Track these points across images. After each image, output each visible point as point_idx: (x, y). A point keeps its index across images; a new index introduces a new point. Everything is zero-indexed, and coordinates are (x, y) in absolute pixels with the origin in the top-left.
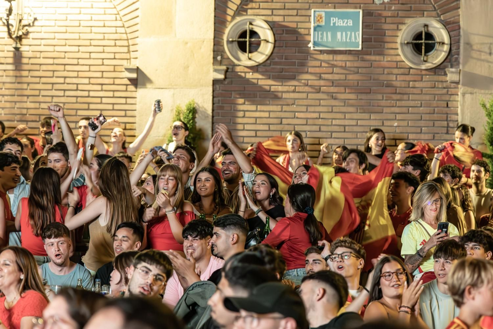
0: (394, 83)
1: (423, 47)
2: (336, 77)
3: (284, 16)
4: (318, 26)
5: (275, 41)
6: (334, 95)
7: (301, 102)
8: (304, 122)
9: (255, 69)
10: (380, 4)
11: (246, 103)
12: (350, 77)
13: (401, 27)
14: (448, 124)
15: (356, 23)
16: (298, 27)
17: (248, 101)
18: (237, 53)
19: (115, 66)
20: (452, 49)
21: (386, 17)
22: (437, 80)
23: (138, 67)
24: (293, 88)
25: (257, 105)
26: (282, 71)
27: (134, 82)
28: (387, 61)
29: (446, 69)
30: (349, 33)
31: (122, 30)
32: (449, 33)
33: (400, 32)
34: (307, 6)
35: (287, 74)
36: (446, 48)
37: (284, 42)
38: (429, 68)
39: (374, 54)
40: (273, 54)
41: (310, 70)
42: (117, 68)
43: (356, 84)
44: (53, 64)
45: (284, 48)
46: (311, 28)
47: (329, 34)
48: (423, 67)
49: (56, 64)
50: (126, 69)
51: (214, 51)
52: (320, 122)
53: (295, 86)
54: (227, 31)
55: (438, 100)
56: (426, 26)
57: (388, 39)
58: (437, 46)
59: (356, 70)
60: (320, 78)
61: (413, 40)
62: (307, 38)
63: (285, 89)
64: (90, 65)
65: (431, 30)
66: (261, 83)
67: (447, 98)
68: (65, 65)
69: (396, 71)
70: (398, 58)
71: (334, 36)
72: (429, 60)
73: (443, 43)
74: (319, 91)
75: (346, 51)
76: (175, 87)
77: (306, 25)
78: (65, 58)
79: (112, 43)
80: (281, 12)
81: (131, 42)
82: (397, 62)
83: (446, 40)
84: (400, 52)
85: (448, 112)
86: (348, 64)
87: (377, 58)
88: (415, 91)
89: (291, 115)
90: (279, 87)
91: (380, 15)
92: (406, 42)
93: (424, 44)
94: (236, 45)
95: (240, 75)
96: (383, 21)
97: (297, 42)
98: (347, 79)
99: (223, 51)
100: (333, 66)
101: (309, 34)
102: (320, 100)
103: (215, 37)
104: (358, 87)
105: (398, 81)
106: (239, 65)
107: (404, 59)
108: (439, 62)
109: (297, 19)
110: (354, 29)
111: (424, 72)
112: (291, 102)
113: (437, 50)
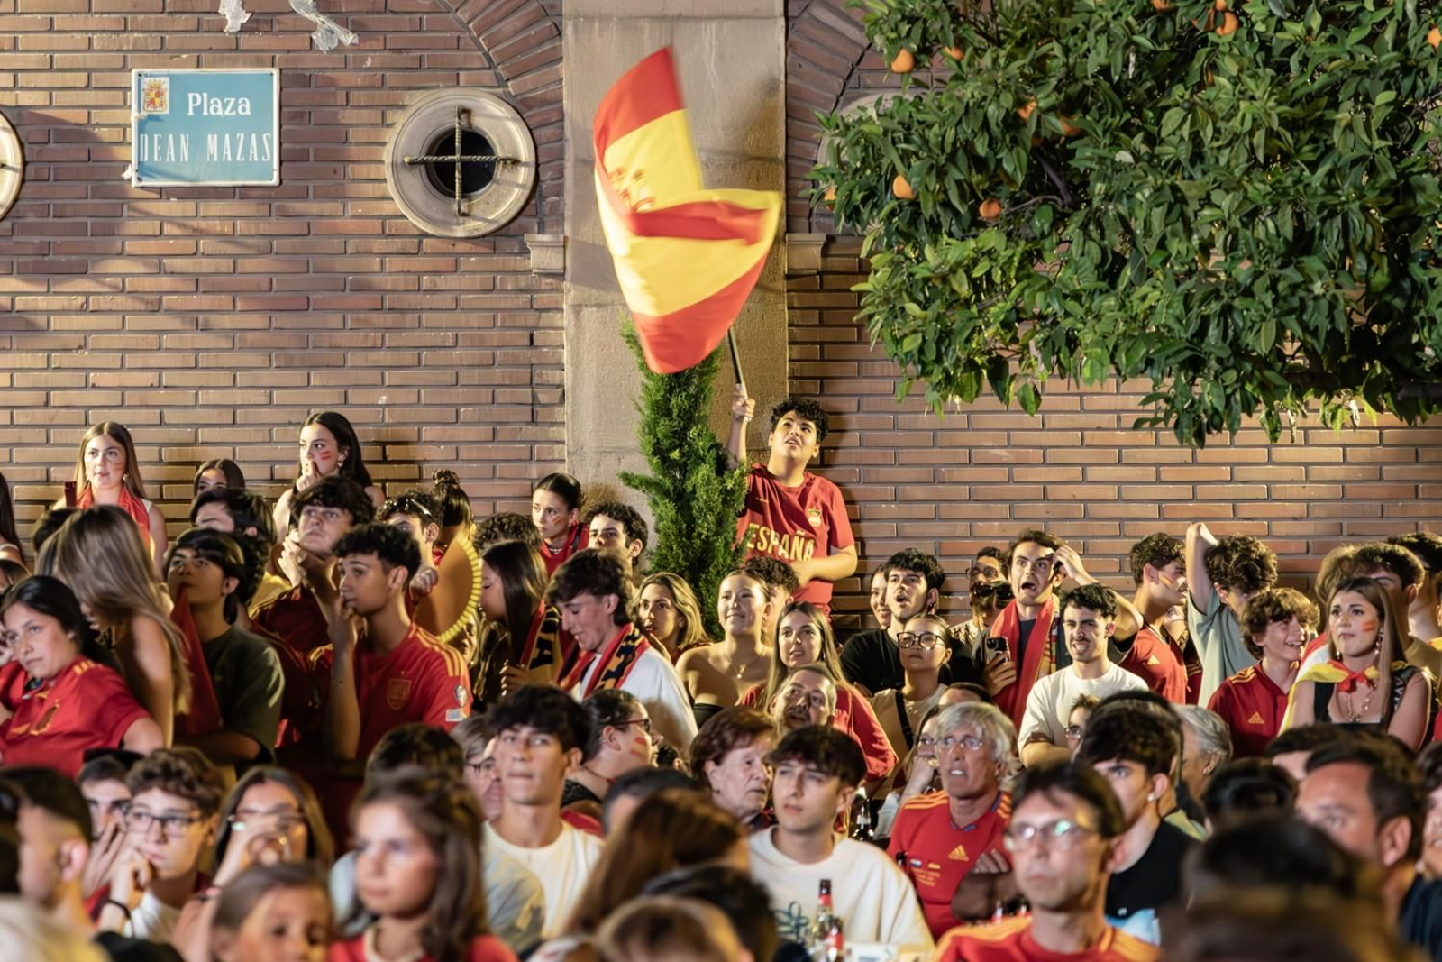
0: (377, 280)
1: (457, 174)
2: (206, 265)
3: (50, 90)
4: (151, 118)
5: (25, 163)
6: (201, 317)
7: (104, 341)
8: (114, 398)
10: (332, 51)
12: (248, 265)
13: (392, 116)
14: (534, 396)
15: (260, 107)
16: (93, 122)
20: (542, 178)
21: (348, 89)
22: (500, 268)
24: (81, 299)
26: (46, 249)
28: (354, 217)
29: (526, 237)
30: (241, 137)
32: (530, 130)
33: (390, 130)
34: (117, 60)
35: (63, 258)
36: (524, 175)
37: (52, 166)
38: (475, 234)
39: (318, 197)
40: (20, 203)
41: (131, 247)
43: (265, 286)
45: (51, 182)
46: (130, 126)
47: (184, 140)
48: (460, 232)
52: (161, 397)
53: (87, 294)
55: (503, 327)
56: (465, 112)
57: (355, 152)
58: (499, 172)
59: (263, 242)
60: (161, 270)
61: (429, 154)
62: (120, 153)
63: (58, 302)
65: (480, 123)
67: (531, 319)
69: (379, 245)
70: (386, 208)
71: (198, 146)
72: (476, 211)
73: (516, 162)
74: (157, 308)
75: (234, 188)
77: (117, 116)
80: (44, 79)
82: (384, 218)
83: (525, 151)
84: (390, 188)
85: (534, 361)
86: (241, 227)
87: (326, 207)
88: (435, 302)
89: (78, 378)
90: (40, 298)
91: (332, 84)
92: (407, 160)
93: (458, 165)
96: (341, 99)
97: (90, 164)
98: (239, 270)
100: (199, 234)
101: (124, 142)
102: (160, 332)
104: (272, 294)
105: (389, 274)
107: (403, 209)
108: (504, 215)
109: (90, 97)
110: (255, 124)
111: (461, 247)
112: (75, 340)
113: (497, 182)
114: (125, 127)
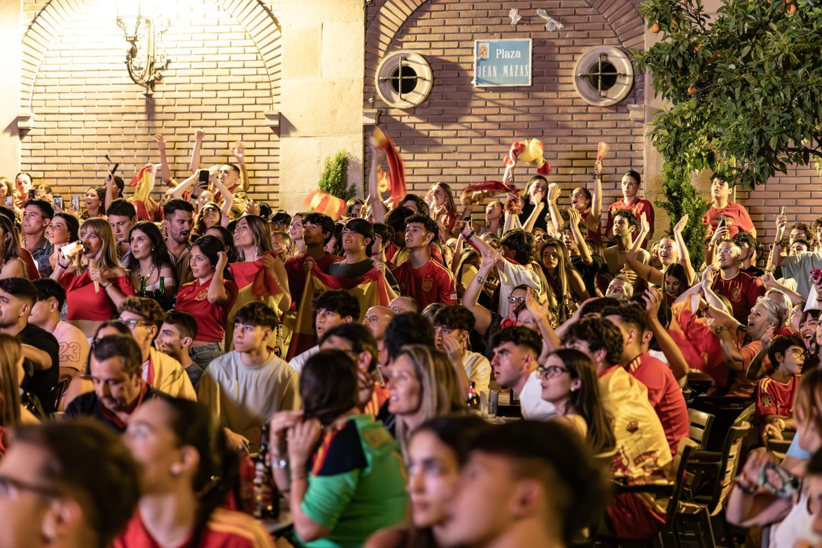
0: (570, 124)
1: (599, 80)
2: (503, 118)
3: (444, 49)
4: (482, 59)
5: (434, 78)
6: (501, 139)
7: (463, 149)
8: (468, 172)
9: (412, 111)
10: (553, 31)
11: (402, 151)
12: (519, 118)
13: (576, 57)
15: (524, 54)
16: (460, 61)
17: (404, 149)
18: (390, 94)
19: (256, 112)
20: (636, 81)
21: (560, 47)
22: (619, 119)
23: (280, 113)
24: (455, 132)
25: (414, 153)
26: (442, 113)
27: (277, 130)
28: (561, 98)
29: (629, 106)
30: (517, 66)
31: (263, 71)
32: (631, 62)
33: (575, 63)
34: (469, 37)
35: (448, 116)
36: (628, 81)
37: (444, 79)
38: (609, 105)
39: (547, 90)
41: (474, 111)
42: (259, 115)
43: (526, 126)
44: (189, 112)
45: (444, 86)
46: (474, 63)
47: (494, 68)
48: (602, 104)
49: (193, 112)
50: (266, 115)
51: (365, 92)
52: (485, 171)
53: (457, 130)
54: (379, 68)
55: (620, 143)
56: (606, 55)
57: (562, 72)
58: (618, 80)
59: (525, 109)
60: (486, 121)
61: (589, 72)
62: (470, 74)
63: (445, 134)
64: (229, 112)
65: (611, 59)
66: (418, 127)
67: (631, 139)
68: (202, 113)
69: (571, 110)
70: (574, 94)
71: (500, 70)
72: (609, 96)
73: (625, 75)
74: (484, 136)
75: (515, 87)
76: (321, 135)
77: (469, 59)
78: (201, 105)
79: (253, 86)
80: (441, 45)
81: (273, 84)
82: (573, 99)
83: (628, 70)
84: (575, 86)
85: (632, 156)
86: (517, 103)
87: (550, 95)
88: (594, 132)
89: (453, 164)
90: (439, 132)
91: (553, 45)
92: (581, 74)
93: (600, 77)
94: (389, 85)
95: (394, 119)
96: (556, 50)
97: (459, 78)
98: (516, 120)
99: (375, 92)
100: (501, 106)
101: (472, 70)
102: (485, 145)
103: (365, 77)
104: (529, 130)
105: (575, 121)
106: (393, 108)
107: (580, 95)
108: (620, 96)
109: (459, 52)
110: (522, 61)
111: (604, 110)
112: (452, 149)
113: (618, 83)
114: (472, 63)
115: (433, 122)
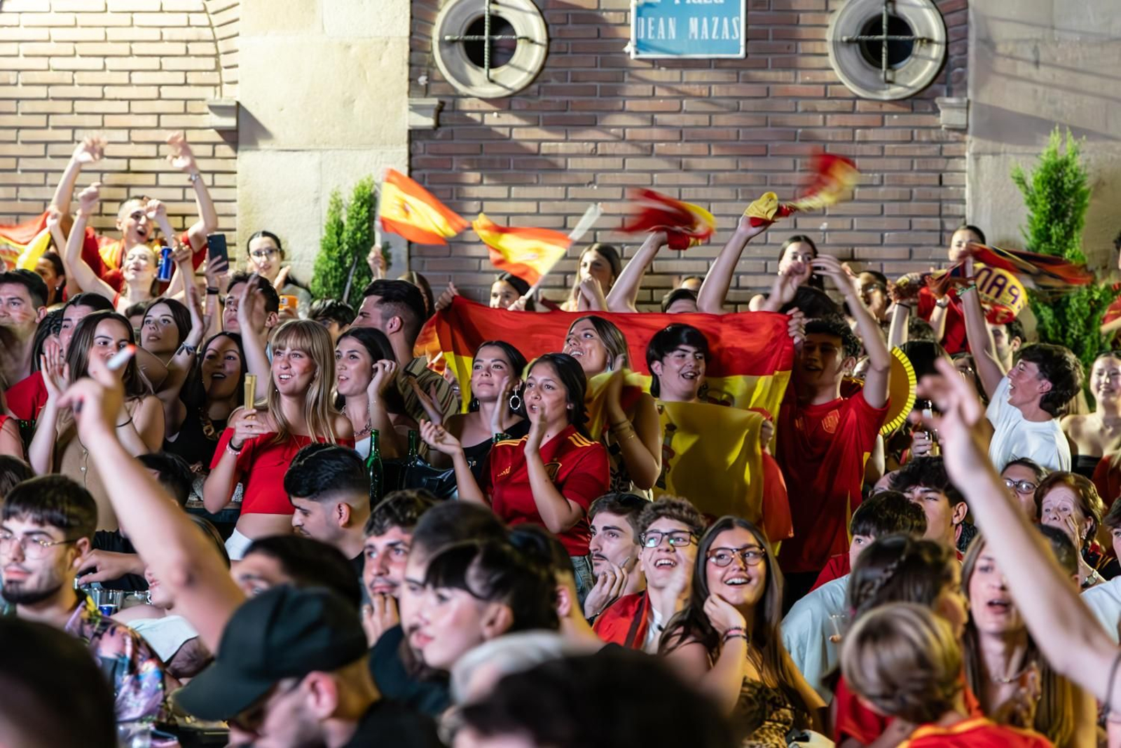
0: (820, 133)
1: (884, 50)
2: (689, 120)
4: (647, 5)
5: (549, 40)
6: (684, 160)
7: (609, 178)
8: (617, 222)
9: (504, 103)
11: (485, 181)
12: (721, 120)
13: (833, 4)
14: (942, 224)
16: (602, 7)
17: (490, 177)
18: (462, 68)
19: (186, 100)
20: (951, 53)
22: (917, 125)
23: (238, 103)
24: (592, 145)
25: (510, 185)
26: (565, 106)
27: (232, 137)
28: (803, 83)
29: (937, 100)
30: (716, 20)
31: (202, 19)
32: (942, 16)
33: (832, 15)
35: (577, 113)
36: (936, 51)
37: (570, 42)
38: (898, 97)
39: (776, 67)
40: (546, 70)
41: (630, 105)
42: (192, 106)
43: (733, 136)
44: (47, 99)
45: (569, 55)
46: (629, 11)
47: (671, 22)
48: (886, 95)
49: (54, 99)
50: (211, 108)
51: (411, 65)
53: (596, 142)
54: (440, 18)
55: (919, 171)
56: (891, 1)
57: (804, 33)
58: (917, 48)
59: (733, 103)
60: (653, 123)
61: (862, 34)
62: (622, 32)
63: (574, 147)
64: (130, 100)
65: (902, 10)
66: (517, 135)
67: (940, 164)
68: (73, 99)
69: (822, 105)
70: (828, 76)
71: (682, 27)
72: (898, 80)
73: (930, 41)
74: (649, 153)
75: (710, 60)
76: (323, 147)
77: (619, 3)
78: (73, 84)
79: (180, 49)
81: (222, 46)
82: (826, 84)
83: (937, 32)
84: (831, 61)
85: (943, 197)
86: (715, 90)
87: (781, 75)
88: (866, 149)
90: (560, 144)
92: (845, 39)
93: (885, 44)
94: (459, 50)
95: (470, 119)
97: (599, 41)
98: (714, 123)
99: (432, 65)
100: (684, 95)
101: (625, 24)
102: (652, 172)
103: (411, 34)
104: (740, 143)
105: (830, 128)
106: (469, 96)
107: (841, 78)
108: (920, 82)
110: (727, 10)
111: (887, 108)
112: (587, 177)
113: (916, 56)
114: (627, 11)
115: (549, 124)
